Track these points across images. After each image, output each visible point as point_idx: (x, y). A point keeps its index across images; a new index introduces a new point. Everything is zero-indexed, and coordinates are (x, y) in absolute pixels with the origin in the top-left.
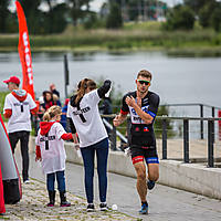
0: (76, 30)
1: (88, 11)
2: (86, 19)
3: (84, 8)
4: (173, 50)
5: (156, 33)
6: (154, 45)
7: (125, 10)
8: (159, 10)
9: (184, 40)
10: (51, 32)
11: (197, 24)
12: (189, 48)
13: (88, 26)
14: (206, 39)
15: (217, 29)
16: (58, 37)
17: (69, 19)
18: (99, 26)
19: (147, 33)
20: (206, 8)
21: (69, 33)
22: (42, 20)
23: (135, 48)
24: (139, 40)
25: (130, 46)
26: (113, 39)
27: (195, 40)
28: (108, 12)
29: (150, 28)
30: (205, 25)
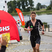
1: (34, 8)
4: (48, 13)
5: (45, 11)
7: (40, 7)
8: (45, 7)
17: (31, 9)
22: (26, 10)
24: (42, 12)
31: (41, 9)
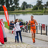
0: (16, 10)
1: (18, 7)
2: (18, 8)
3: (18, 6)
4: (34, 14)
6: (31, 13)
7: (25, 7)
8: (31, 6)
9: (36, 12)
10: (12, 11)
11: (38, 9)
12: (37, 13)
13: (19, 10)
14: (40, 11)
15: (42, 10)
16: (13, 12)
17: (15, 8)
18: (21, 9)
19: (29, 11)
20: (40, 6)
21: (15, 11)
22: (10, 9)
23: (27, 13)
25: (26, 13)
26: (23, 12)
27: (38, 12)
28: (22, 7)
29: (30, 10)
30: (40, 9)
31: (27, 9)
